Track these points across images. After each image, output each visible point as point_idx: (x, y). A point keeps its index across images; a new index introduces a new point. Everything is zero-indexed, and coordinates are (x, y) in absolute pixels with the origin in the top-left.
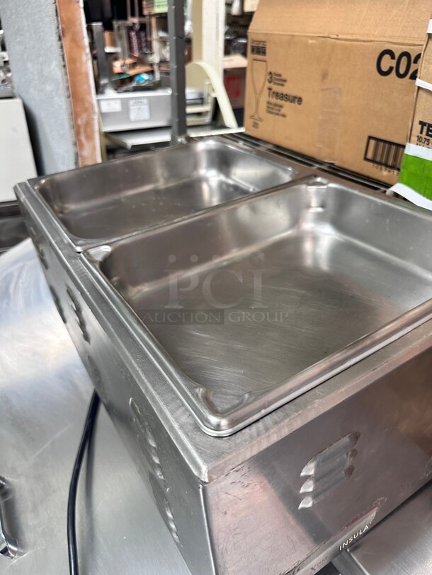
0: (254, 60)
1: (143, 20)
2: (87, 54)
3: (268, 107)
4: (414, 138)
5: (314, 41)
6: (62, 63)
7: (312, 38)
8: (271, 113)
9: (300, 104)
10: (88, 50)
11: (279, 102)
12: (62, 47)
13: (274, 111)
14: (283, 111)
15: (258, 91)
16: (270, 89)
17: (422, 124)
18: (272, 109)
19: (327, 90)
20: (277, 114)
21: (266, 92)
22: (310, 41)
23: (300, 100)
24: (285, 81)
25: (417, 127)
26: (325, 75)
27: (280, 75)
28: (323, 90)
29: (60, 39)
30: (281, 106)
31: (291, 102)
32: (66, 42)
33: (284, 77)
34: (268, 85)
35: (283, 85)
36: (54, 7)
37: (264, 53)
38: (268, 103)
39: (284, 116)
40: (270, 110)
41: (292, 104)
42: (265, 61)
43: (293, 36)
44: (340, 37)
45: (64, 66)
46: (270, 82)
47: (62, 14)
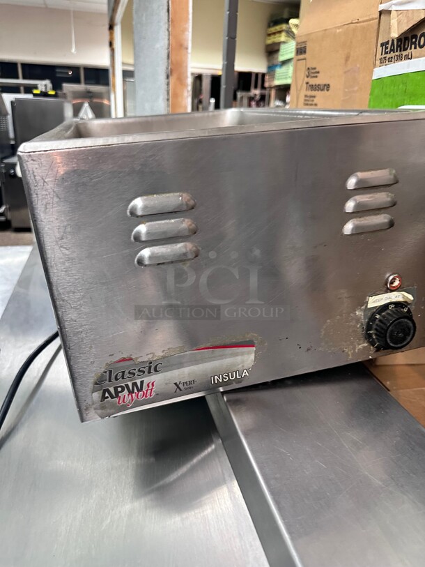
0: (299, 60)
1: (263, 92)
2: (188, 91)
3: (305, 100)
4: (378, 62)
5: (340, 30)
6: (166, 97)
7: (339, 27)
8: (307, 104)
9: (328, 90)
10: (190, 88)
11: (313, 93)
12: (168, 84)
13: (310, 103)
14: (316, 100)
15: (299, 88)
16: (307, 83)
17: (382, 45)
18: (308, 100)
19: (349, 71)
20: (311, 105)
21: (305, 85)
22: (338, 31)
23: (327, 87)
24: (318, 72)
25: (379, 48)
26: (347, 59)
27: (315, 68)
28: (345, 72)
29: (168, 77)
30: (314, 97)
31: (322, 90)
32: (172, 80)
33: (317, 70)
34: (306, 80)
35: (316, 77)
36: (166, 51)
37: (305, 52)
38: (306, 96)
39: (316, 105)
40: (307, 102)
41: (323, 92)
42: (305, 59)
43: (326, 30)
44: (360, 20)
45: (168, 100)
46: (308, 77)
47: (173, 57)
